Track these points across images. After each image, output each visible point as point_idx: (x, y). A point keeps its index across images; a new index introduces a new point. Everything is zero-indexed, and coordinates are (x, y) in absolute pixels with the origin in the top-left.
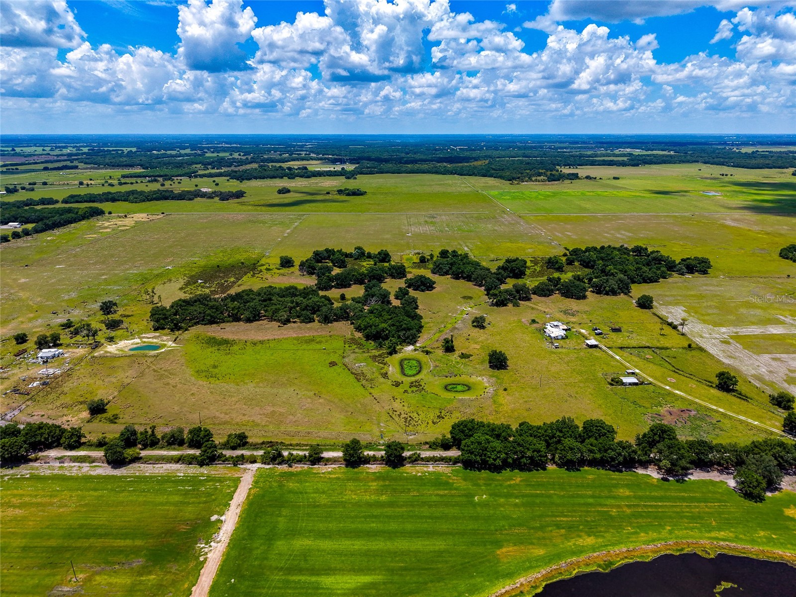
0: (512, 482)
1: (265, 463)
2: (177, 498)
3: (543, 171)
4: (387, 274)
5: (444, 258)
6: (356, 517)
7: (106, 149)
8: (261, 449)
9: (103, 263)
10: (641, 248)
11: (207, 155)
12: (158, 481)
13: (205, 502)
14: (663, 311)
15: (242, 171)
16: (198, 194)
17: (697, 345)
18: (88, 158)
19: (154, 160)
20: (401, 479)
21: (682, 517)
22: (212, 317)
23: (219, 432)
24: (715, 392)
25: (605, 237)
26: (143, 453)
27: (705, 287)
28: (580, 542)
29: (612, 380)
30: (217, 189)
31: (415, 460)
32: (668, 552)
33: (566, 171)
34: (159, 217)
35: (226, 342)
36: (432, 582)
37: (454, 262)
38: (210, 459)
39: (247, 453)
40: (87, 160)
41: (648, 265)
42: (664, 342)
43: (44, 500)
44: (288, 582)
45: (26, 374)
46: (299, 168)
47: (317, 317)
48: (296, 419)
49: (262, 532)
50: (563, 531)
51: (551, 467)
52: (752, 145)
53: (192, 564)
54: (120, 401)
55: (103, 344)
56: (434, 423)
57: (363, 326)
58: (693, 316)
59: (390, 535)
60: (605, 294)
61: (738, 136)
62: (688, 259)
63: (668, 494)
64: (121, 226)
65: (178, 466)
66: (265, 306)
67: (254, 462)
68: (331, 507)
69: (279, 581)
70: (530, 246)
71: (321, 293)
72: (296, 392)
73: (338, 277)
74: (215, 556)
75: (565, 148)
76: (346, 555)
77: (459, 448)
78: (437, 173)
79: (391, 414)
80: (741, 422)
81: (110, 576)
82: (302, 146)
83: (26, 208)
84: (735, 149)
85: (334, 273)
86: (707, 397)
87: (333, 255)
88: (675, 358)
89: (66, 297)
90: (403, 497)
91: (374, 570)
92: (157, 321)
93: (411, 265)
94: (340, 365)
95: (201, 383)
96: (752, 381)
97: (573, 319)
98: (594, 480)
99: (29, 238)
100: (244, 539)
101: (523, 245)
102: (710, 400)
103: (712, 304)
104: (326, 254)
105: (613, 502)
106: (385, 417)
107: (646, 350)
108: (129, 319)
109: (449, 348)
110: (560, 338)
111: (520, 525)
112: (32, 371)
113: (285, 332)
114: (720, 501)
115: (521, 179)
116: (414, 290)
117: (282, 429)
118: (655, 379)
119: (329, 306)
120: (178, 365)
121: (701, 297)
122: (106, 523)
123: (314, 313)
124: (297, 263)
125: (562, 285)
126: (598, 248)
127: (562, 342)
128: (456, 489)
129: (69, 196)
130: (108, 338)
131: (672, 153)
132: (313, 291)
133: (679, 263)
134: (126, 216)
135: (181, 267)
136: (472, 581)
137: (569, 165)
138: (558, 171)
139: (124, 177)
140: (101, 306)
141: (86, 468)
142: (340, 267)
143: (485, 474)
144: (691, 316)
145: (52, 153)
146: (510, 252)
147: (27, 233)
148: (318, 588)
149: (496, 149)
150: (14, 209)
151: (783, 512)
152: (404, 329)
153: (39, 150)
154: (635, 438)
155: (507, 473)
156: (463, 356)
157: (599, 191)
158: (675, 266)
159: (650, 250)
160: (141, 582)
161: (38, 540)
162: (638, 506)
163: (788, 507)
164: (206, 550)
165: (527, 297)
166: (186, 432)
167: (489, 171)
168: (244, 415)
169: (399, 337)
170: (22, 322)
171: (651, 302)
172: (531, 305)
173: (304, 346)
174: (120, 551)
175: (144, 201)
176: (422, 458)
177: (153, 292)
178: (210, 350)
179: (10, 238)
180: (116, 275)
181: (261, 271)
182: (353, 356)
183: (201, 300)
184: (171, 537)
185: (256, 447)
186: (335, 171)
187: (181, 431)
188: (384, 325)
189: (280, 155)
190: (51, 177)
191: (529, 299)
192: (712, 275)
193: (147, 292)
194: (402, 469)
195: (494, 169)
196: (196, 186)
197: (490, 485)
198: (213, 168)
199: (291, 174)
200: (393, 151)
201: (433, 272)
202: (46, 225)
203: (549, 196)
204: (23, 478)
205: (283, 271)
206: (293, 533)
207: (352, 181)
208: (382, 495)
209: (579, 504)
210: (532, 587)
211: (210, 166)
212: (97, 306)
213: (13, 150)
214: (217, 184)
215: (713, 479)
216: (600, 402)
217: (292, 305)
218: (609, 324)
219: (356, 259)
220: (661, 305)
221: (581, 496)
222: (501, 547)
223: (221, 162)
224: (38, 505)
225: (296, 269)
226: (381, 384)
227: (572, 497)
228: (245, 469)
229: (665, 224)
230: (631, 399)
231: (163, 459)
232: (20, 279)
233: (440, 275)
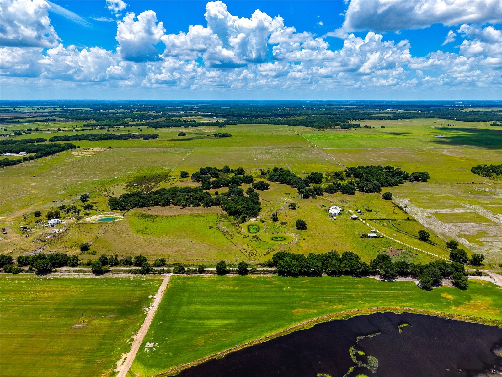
0: (303, 282)
1: (175, 273)
2: (130, 288)
3: (339, 123)
4: (242, 181)
5: (276, 172)
6: (222, 296)
7: (71, 109)
8: (173, 267)
9: (78, 175)
10: (390, 167)
11: (134, 113)
12: (120, 281)
13: (145, 290)
14: (397, 201)
15: (156, 122)
16: (130, 136)
17: (413, 218)
18: (61, 115)
19: (102, 116)
20: (246, 280)
21: (388, 297)
22: (143, 203)
23: (150, 259)
24: (418, 241)
25: (371, 161)
26: (112, 269)
27: (423, 189)
28: (335, 307)
29: (363, 235)
30: (141, 133)
31: (253, 271)
32: (378, 312)
33: (353, 122)
34: (108, 149)
35: (151, 216)
36: (259, 323)
37: (281, 174)
38: (146, 271)
39: (166, 269)
40: (61, 116)
41: (393, 176)
42: (395, 217)
43: (63, 289)
44: (188, 323)
45: (43, 232)
46: (191, 121)
47: (202, 203)
48: (191, 253)
49: (175, 302)
50: (327, 303)
51: (324, 275)
52: (471, 107)
53: (140, 316)
54: (96, 244)
55: (83, 217)
56: (264, 255)
57: (227, 208)
58: (414, 204)
59: (240, 304)
60: (366, 192)
61: (463, 101)
62: (416, 173)
63: (383, 287)
64: (86, 154)
65: (130, 274)
66: (173, 197)
67: (169, 272)
68: (210, 292)
69: (184, 322)
70: (326, 166)
71: (204, 191)
72: (191, 241)
73: (213, 183)
74: (152, 312)
75: (355, 109)
76: (217, 312)
77: (276, 267)
78: (275, 124)
79: (242, 251)
80: (429, 255)
81: (100, 320)
82: (192, 107)
83: (28, 144)
84: (459, 110)
85: (211, 180)
86: (413, 244)
87: (211, 170)
88: (399, 224)
89: (60, 193)
90: (247, 288)
91: (231, 318)
92: (113, 205)
93: (256, 176)
94: (215, 228)
95: (139, 236)
96: (439, 236)
97: (346, 205)
98: (346, 281)
99: (33, 161)
100: (166, 306)
101: (322, 166)
102: (414, 245)
103: (426, 197)
104: (207, 170)
105: (354, 290)
106: (238, 252)
107: (384, 221)
108: (96, 205)
109: (275, 219)
110: (337, 214)
111: (306, 300)
112: (46, 230)
113: (184, 211)
114: (409, 290)
115: (325, 128)
116: (257, 189)
117: (184, 258)
118: (387, 235)
119: (209, 197)
120: (126, 228)
121: (420, 194)
122: (96, 299)
123: (201, 202)
124: (190, 175)
125: (341, 187)
126: (366, 167)
127: (338, 217)
128: (274, 285)
129: (53, 137)
130: (86, 214)
131: (420, 112)
132: (200, 189)
133: (411, 176)
134: (88, 149)
135: (124, 177)
136: (280, 323)
137: (356, 119)
138: (348, 123)
139: (84, 126)
140: (80, 197)
141: (82, 275)
142: (215, 177)
143: (290, 278)
144: (412, 203)
145: (38, 111)
146: (314, 169)
147: (31, 158)
148: (203, 325)
149: (312, 109)
150: (22, 144)
151: (440, 295)
152: (250, 209)
153: (30, 109)
154: (370, 262)
155: (301, 277)
156: (283, 223)
157: (372, 135)
158: (408, 177)
159: (395, 168)
160: (116, 323)
161: (62, 306)
162: (367, 292)
163: (443, 293)
164: (147, 310)
165: (321, 193)
166: (133, 259)
167: (306, 123)
168: (163, 251)
169: (248, 213)
170: (37, 206)
171: (391, 196)
172: (323, 198)
173: (195, 218)
174: (104, 310)
175: (98, 140)
176: (257, 271)
177: (109, 190)
178: (143, 220)
179: (22, 161)
180: (86, 181)
181: (170, 179)
182: (222, 223)
183: (137, 194)
184: (129, 304)
185: (170, 266)
186: (213, 123)
187: (131, 258)
188: (239, 207)
189: (179, 113)
190: (40, 125)
191: (322, 194)
192: (429, 182)
193: (105, 190)
194: (246, 276)
195: (309, 122)
196: (129, 131)
197: (292, 283)
198: (138, 121)
199: (186, 125)
200: (249, 111)
201: (269, 180)
202: (42, 153)
203: (340, 137)
204: (50, 280)
205: (182, 179)
206: (190, 303)
207: (223, 128)
208: (236, 287)
209: (337, 291)
210: (309, 325)
211: (136, 120)
212: (78, 197)
213: (15, 109)
214: (141, 130)
215: (408, 280)
216: (355, 246)
217: (188, 197)
218: (366, 208)
219: (224, 173)
220: (397, 197)
221: (338, 288)
222: (295, 309)
223: (143, 117)
224: (59, 291)
225: (190, 178)
226: (237, 237)
227: (334, 288)
228: (165, 276)
229: (407, 153)
230: (372, 245)
231: (122, 271)
232: (31, 184)
233: (273, 182)
